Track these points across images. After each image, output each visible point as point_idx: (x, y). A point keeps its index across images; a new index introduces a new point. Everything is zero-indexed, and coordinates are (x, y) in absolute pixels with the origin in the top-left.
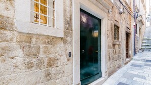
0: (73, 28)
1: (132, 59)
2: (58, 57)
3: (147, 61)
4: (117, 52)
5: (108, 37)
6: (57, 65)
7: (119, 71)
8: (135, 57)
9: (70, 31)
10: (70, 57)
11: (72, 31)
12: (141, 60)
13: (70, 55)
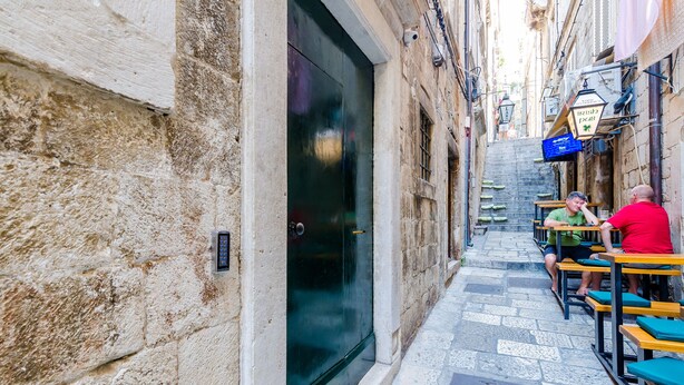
0: (248, 61)
1: (462, 263)
2: (124, 277)
3: (511, 266)
4: (427, 233)
5: (402, 161)
6: (110, 350)
7: (435, 318)
8: (470, 254)
9: (228, 80)
10: (223, 265)
11: (237, 76)
12: (493, 265)
13: (224, 251)
